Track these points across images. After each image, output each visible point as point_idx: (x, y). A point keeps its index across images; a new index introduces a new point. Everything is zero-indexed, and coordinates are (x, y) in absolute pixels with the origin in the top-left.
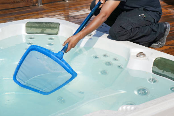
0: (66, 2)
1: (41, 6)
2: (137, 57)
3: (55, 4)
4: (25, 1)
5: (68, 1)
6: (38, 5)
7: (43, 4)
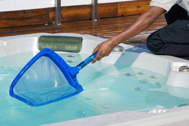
0: (93, 21)
1: (59, 24)
2: (180, 71)
3: (78, 23)
4: (39, 17)
5: (96, 20)
6: (55, 23)
7: (62, 23)
